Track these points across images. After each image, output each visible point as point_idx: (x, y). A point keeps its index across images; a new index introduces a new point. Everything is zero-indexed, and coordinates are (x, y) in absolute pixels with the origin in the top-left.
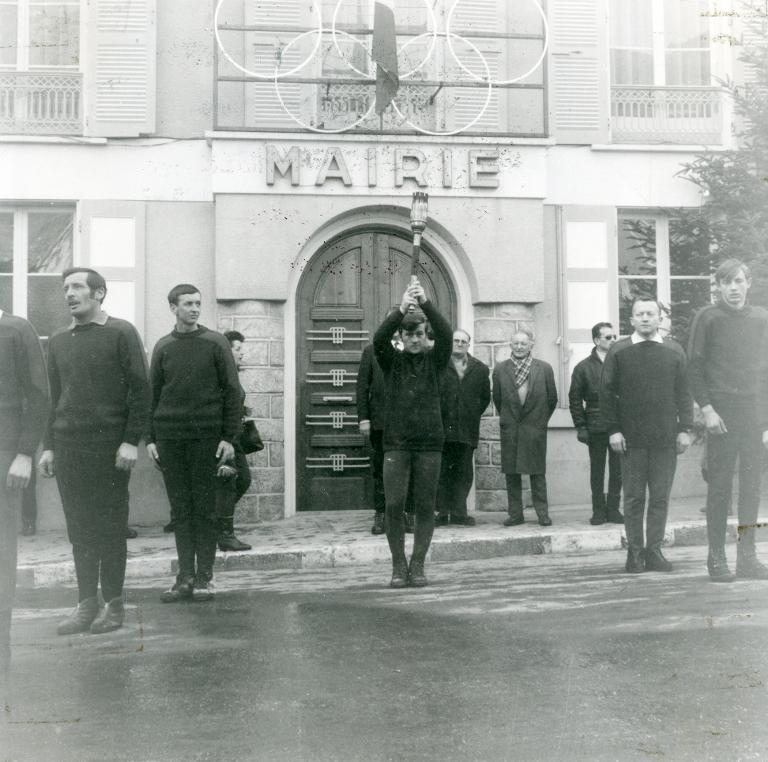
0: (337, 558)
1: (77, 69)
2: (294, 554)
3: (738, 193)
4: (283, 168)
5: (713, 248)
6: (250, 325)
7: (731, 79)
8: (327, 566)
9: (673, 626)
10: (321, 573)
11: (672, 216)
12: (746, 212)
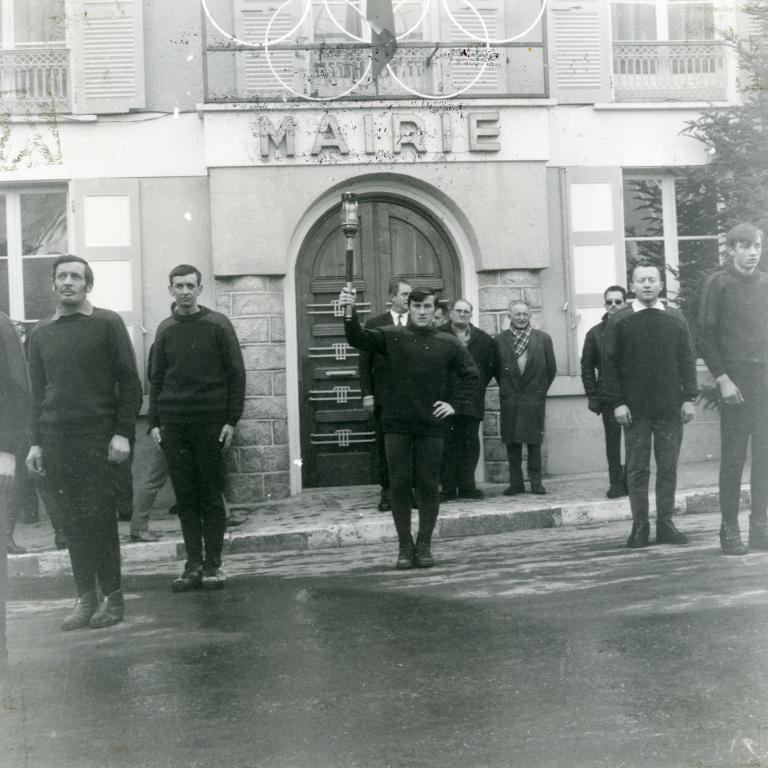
0: (344, 538)
1: (64, 45)
2: (300, 534)
3: (744, 150)
4: (277, 140)
5: (720, 206)
6: (249, 301)
7: (735, 32)
8: (333, 546)
9: (683, 606)
10: (328, 554)
11: (678, 176)
12: (752, 170)
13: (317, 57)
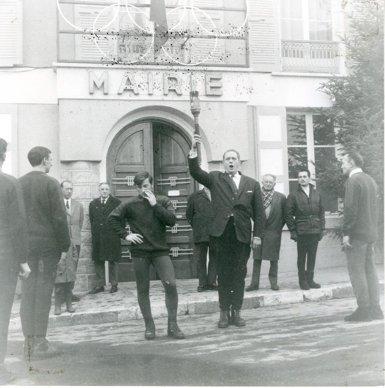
0: (139, 314)
2: (113, 312)
3: (350, 100)
4: (99, 85)
5: (336, 130)
6: (81, 175)
7: (347, 36)
8: (133, 319)
11: (315, 113)
12: (361, 108)
13: (121, 41)
